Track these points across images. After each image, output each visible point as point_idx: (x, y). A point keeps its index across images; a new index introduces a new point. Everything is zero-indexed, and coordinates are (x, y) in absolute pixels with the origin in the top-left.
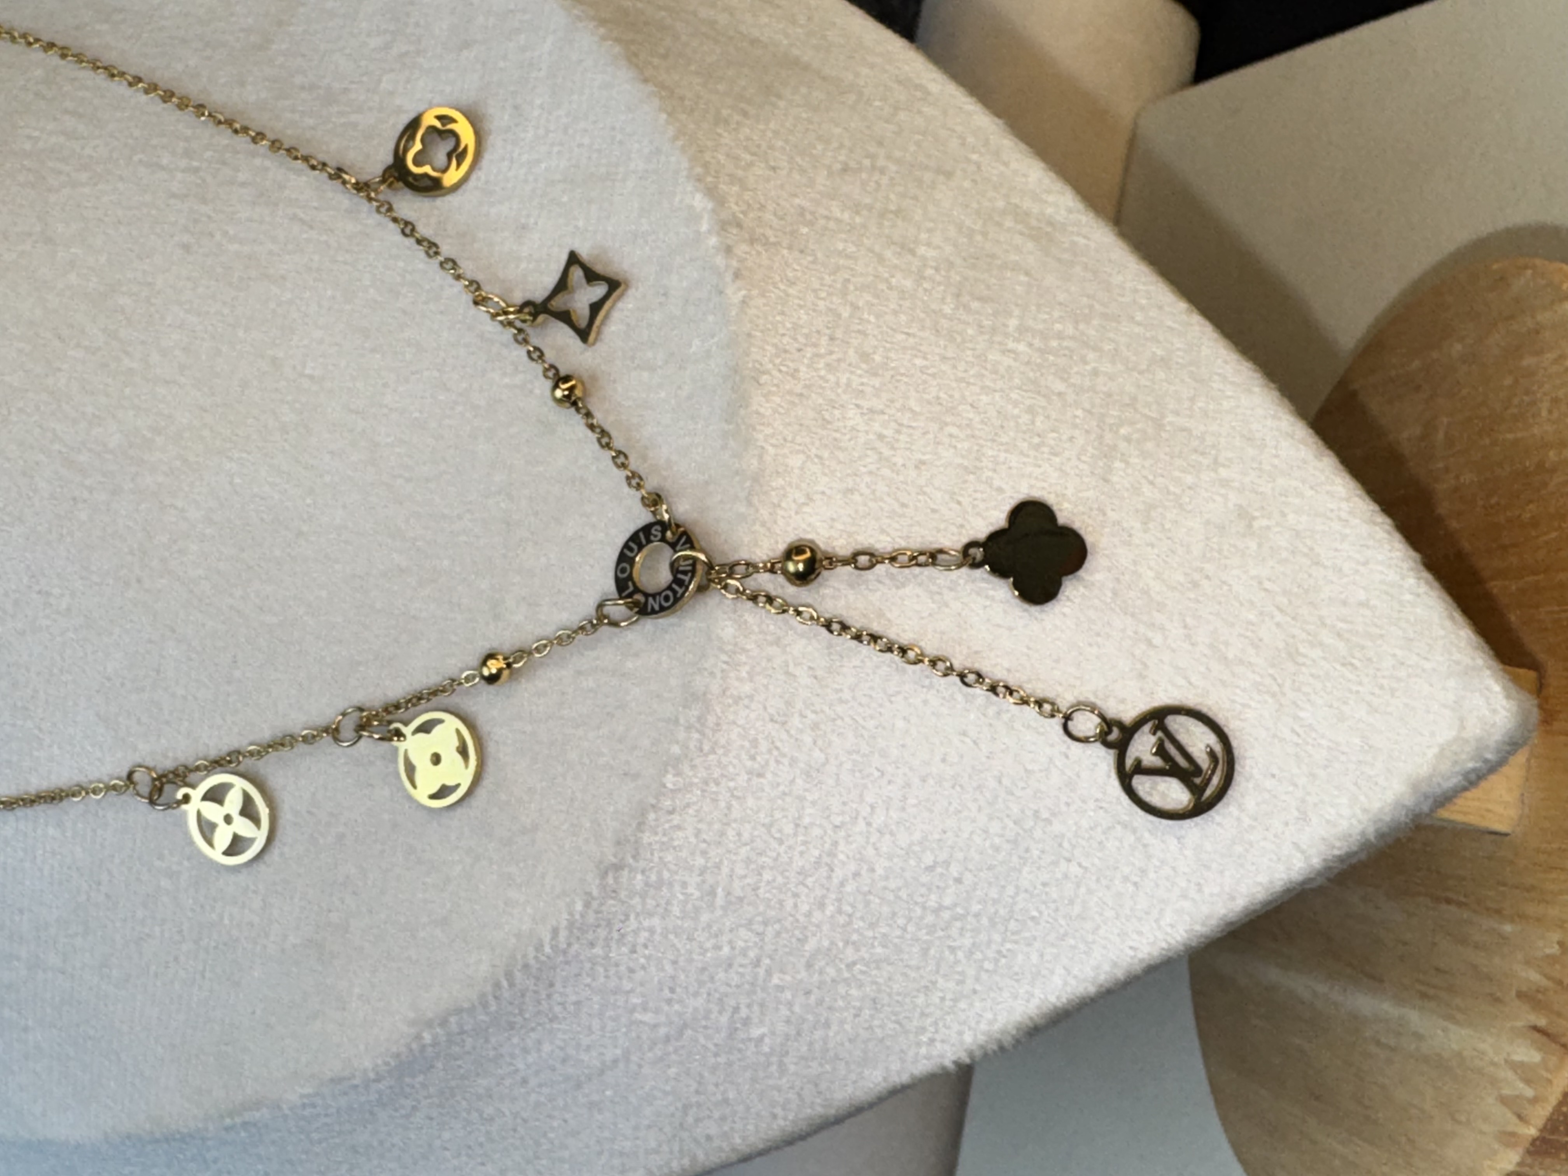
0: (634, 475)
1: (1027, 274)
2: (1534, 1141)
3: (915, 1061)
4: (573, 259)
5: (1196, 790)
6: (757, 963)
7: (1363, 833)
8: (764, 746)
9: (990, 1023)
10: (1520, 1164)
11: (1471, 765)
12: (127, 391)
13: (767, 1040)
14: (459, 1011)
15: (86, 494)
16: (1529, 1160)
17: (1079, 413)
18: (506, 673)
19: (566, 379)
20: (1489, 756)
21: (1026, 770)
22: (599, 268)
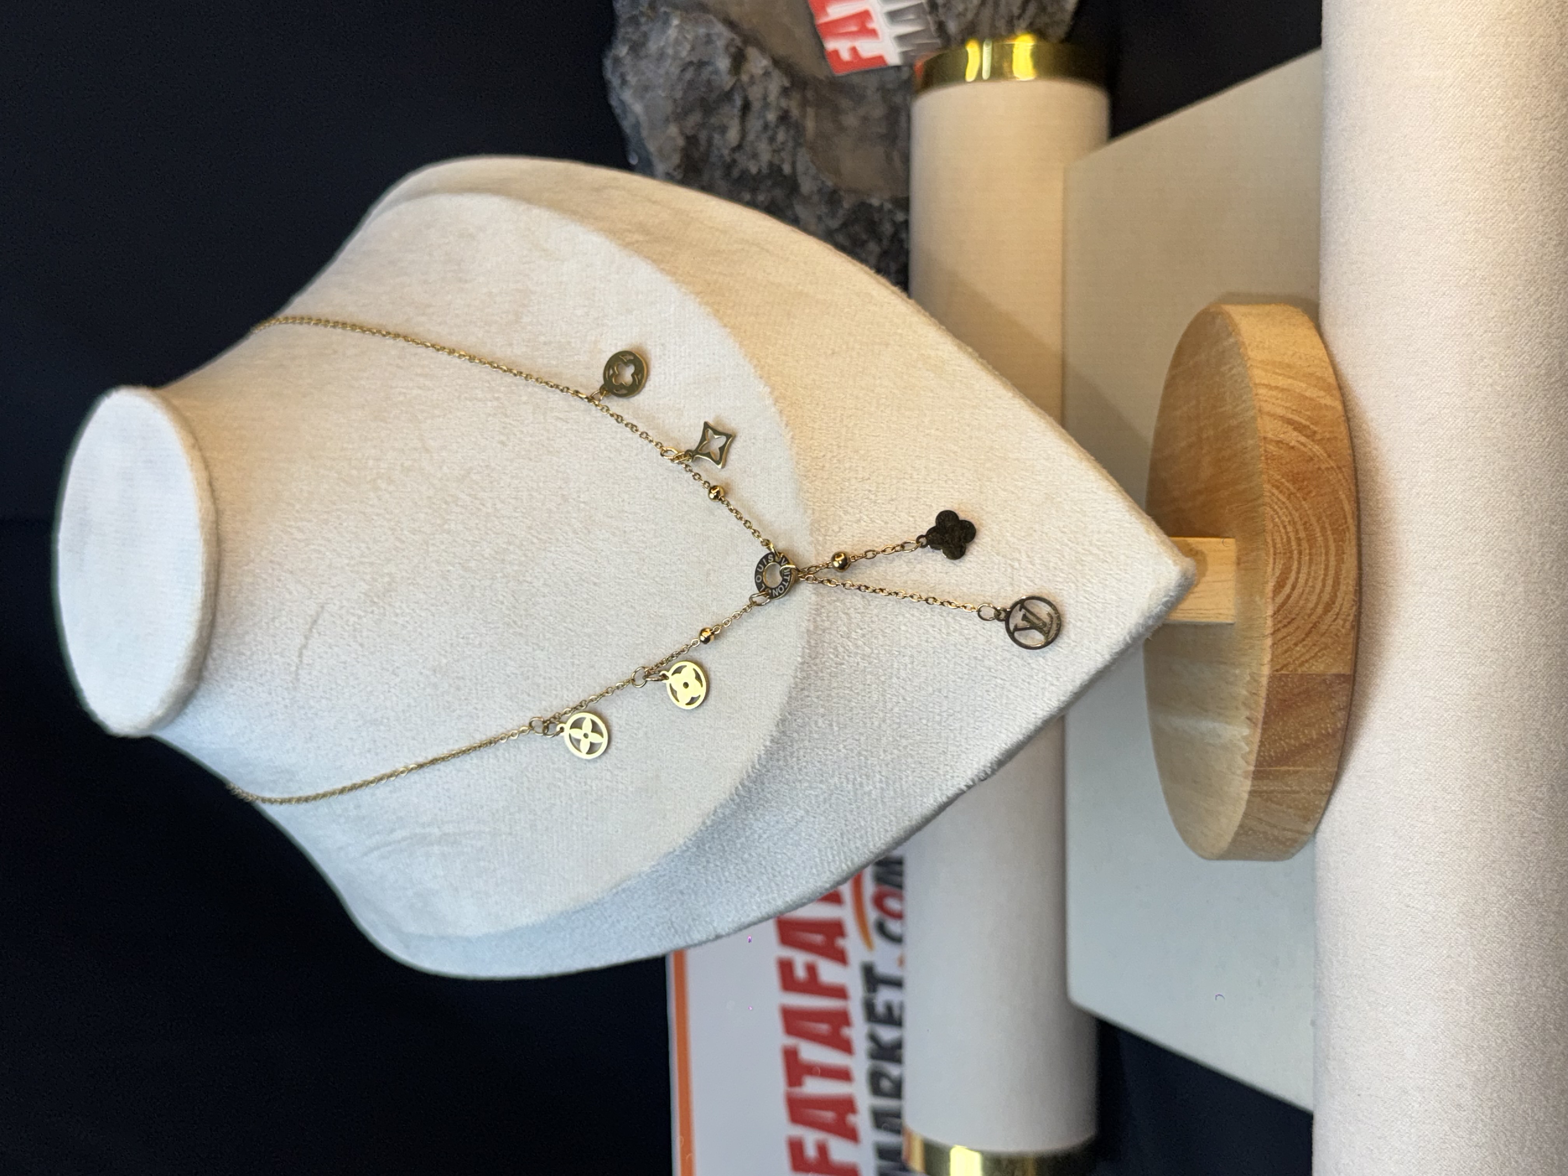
0: (755, 531)
1: (932, 391)
2: (1254, 772)
3: (948, 789)
4: (707, 426)
5: (1046, 634)
6: (859, 754)
7: (1125, 639)
8: (841, 649)
9: (978, 763)
10: (1253, 786)
11: (1165, 599)
12: (489, 525)
13: (873, 792)
14: (721, 805)
15: (478, 583)
16: (1256, 783)
17: (965, 460)
18: (712, 637)
19: (714, 488)
20: (1172, 594)
21: (966, 639)
22: (720, 429)
